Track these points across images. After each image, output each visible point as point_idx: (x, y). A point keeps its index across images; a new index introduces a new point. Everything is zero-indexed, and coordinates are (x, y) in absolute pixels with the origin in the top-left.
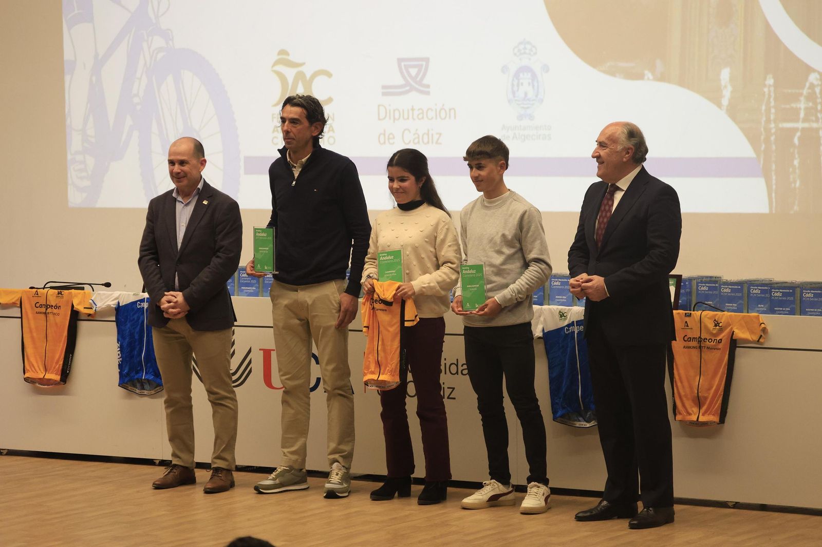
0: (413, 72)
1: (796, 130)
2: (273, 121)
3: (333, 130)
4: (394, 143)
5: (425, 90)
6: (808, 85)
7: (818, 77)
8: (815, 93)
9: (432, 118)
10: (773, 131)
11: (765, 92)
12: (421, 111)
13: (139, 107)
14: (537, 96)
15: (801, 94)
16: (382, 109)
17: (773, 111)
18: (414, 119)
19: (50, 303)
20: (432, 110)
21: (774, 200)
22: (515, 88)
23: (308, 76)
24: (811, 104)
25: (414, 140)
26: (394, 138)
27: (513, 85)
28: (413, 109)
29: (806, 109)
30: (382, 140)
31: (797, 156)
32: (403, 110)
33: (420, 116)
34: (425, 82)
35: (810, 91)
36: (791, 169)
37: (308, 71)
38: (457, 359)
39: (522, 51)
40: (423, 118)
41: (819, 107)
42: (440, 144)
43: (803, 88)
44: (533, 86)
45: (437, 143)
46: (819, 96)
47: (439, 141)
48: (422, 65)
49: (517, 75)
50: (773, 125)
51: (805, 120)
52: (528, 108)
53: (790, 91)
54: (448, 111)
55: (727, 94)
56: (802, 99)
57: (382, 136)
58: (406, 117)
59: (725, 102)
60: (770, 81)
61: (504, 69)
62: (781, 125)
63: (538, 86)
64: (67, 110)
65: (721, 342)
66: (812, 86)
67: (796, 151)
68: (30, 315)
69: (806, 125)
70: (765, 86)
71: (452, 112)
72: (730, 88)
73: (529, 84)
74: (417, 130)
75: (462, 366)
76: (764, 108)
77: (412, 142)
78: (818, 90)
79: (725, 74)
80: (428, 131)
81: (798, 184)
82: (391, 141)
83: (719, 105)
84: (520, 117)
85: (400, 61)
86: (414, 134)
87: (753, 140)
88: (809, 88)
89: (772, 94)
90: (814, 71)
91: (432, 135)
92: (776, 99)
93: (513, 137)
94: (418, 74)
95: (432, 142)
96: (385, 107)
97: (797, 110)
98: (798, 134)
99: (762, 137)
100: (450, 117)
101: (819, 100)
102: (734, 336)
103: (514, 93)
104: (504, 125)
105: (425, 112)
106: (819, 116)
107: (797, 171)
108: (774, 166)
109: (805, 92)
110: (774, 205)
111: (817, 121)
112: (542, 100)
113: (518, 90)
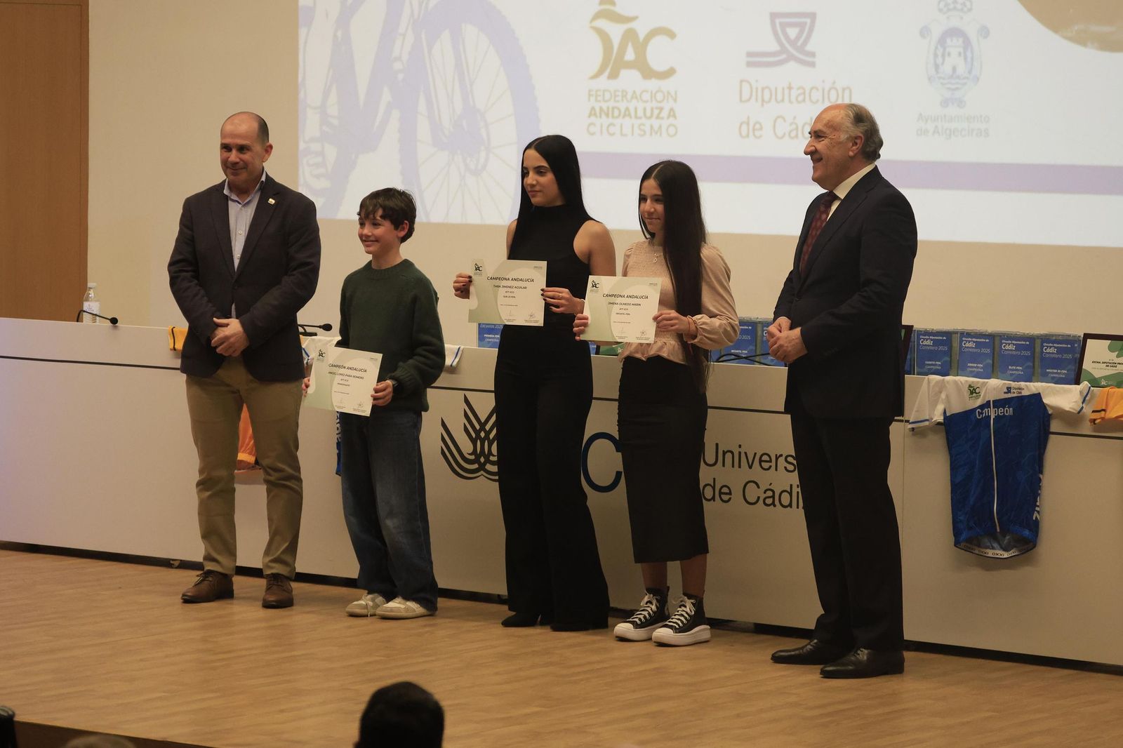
0: (793, 32)
2: (589, 100)
3: (675, 116)
4: (761, 136)
5: (808, 61)
9: (817, 101)
12: (800, 91)
13: (401, 76)
14: (970, 72)
16: (745, 86)
18: (790, 101)
20: (817, 89)
22: (939, 60)
23: (641, 37)
25: (789, 134)
26: (761, 129)
27: (936, 55)
28: (790, 88)
30: (744, 133)
32: (776, 89)
33: (800, 98)
34: (809, 48)
37: (642, 29)
39: (952, 6)
40: (804, 100)
44: (965, 59)
48: (806, 23)
49: (942, 41)
52: (957, 89)
54: (840, 92)
57: (744, 127)
58: (780, 98)
61: (925, 32)
63: (972, 59)
64: (300, 79)
71: (847, 93)
73: (960, 54)
74: (795, 118)
77: (787, 134)
82: (757, 133)
84: (945, 103)
85: (774, 16)
86: (791, 124)
93: (934, 132)
94: (798, 38)
96: (751, 85)
103: (937, 67)
104: (921, 114)
105: (807, 92)
112: (978, 79)
113: (943, 63)
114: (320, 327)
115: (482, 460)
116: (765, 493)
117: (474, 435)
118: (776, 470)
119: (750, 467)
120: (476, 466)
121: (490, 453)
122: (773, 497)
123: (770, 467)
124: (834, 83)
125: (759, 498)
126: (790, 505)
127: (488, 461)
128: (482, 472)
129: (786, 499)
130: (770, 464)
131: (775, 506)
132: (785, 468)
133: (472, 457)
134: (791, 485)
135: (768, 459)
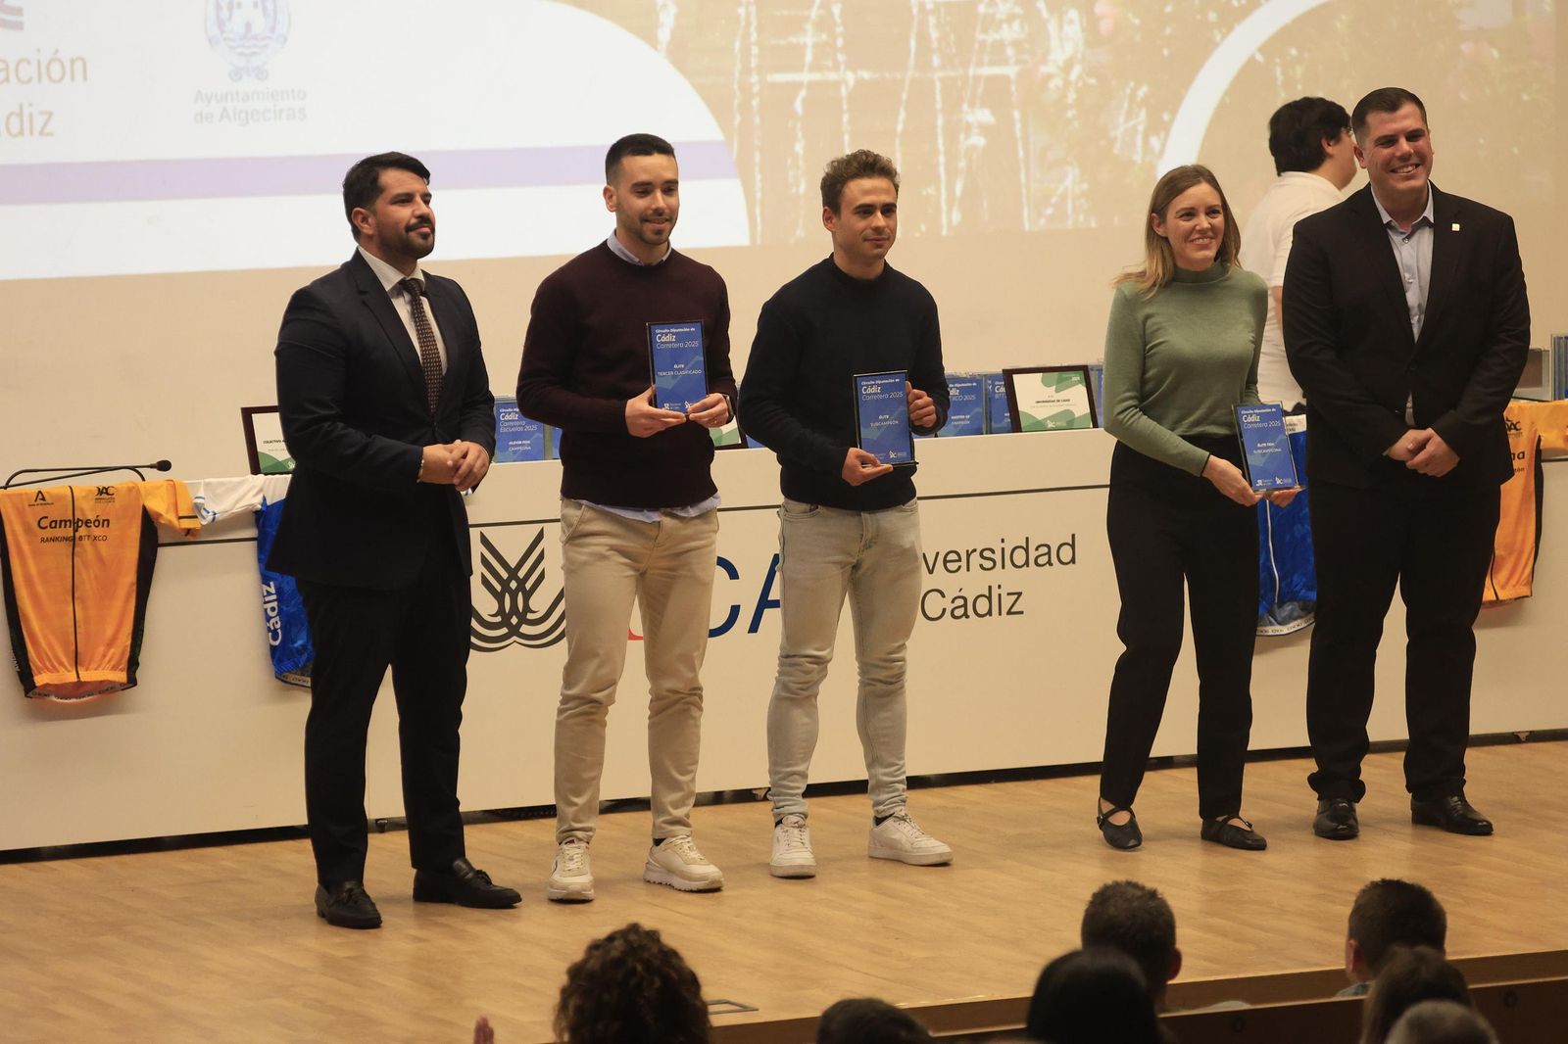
1: (798, 86)
5: (12, 21)
8: (832, 16)
9: (30, 80)
10: (756, 89)
11: (739, 16)
15: (806, 19)
17: (755, 50)
19: (83, 514)
20: (29, 62)
21: (759, 220)
22: (225, 13)
24: (824, 37)
29: (816, 46)
31: (800, 134)
35: (822, 12)
36: (789, 161)
38: (1027, 539)
41: (840, 42)
42: (51, 134)
43: (810, 8)
44: (265, 10)
45: (42, 133)
46: (839, 21)
47: (47, 131)
50: (754, 78)
51: (816, 67)
52: (255, 53)
53: (786, 13)
54: (67, 65)
55: (668, 20)
56: (809, 27)
59: (664, 35)
62: (770, 78)
65: (1523, 457)
66: (826, 3)
67: (799, 125)
68: (26, 548)
69: (816, 76)
70: (739, 3)
71: (79, 65)
72: (673, 10)
73: (255, 5)
75: (1037, 549)
76: (737, 45)
78: (836, 10)
80: (21, 106)
81: (803, 187)
83: (652, 40)
84: (237, 74)
87: (719, 108)
88: (820, 7)
89: (754, 20)
91: (31, 116)
92: (760, 29)
93: (222, 116)
95: (31, 132)
97: (799, 50)
98: (803, 93)
99: (736, 102)
100: (73, 78)
101: (839, 29)
102: (1542, 443)
103: (221, 24)
104: (199, 92)
105: (12, 67)
106: (841, 57)
107: (801, 163)
108: (757, 156)
109: (814, 13)
110: (759, 228)
111: (836, 67)
112: (286, 39)
113: (230, 19)
114: (151, 467)
115: (514, 620)
116: (953, 602)
117: (498, 588)
118: (968, 570)
119: (931, 572)
120: (505, 630)
121: (527, 609)
122: (965, 606)
123: (960, 567)
124: (57, 51)
125: (944, 610)
126: (990, 613)
127: (523, 620)
128: (515, 638)
129: (983, 606)
130: (958, 564)
131: (967, 617)
132: (981, 566)
133: (498, 619)
134: (990, 587)
135: (957, 558)
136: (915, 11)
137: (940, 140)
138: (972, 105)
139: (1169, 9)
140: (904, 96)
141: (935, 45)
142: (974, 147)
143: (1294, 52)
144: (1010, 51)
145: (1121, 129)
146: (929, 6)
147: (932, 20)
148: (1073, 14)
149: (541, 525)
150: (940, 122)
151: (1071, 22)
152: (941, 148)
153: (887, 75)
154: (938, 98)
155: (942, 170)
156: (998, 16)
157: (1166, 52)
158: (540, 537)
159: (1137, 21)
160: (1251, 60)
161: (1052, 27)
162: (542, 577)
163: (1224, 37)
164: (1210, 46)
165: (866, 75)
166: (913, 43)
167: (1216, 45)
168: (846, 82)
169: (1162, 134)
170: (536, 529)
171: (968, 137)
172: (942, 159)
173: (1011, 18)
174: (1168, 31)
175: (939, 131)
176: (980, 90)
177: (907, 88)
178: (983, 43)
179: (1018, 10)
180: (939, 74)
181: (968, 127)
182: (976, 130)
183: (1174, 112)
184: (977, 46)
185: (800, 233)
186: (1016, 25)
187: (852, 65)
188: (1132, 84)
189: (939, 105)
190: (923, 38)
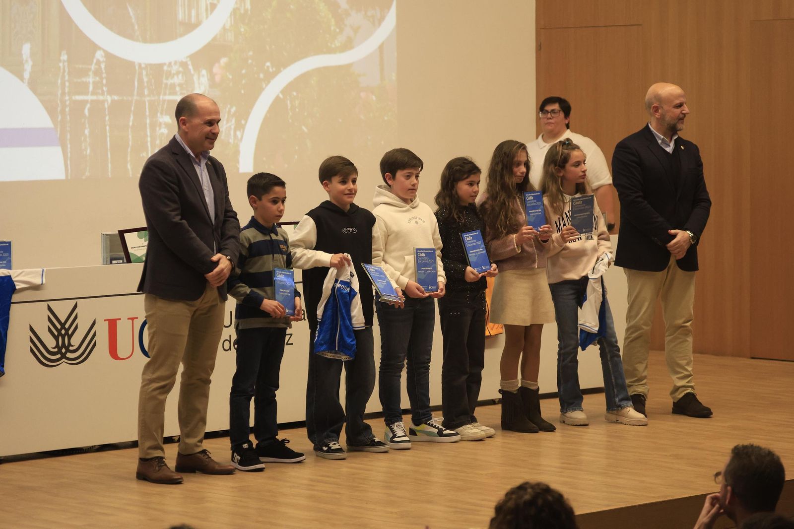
1: (86, 102)
6: (95, 61)
7: (103, 54)
8: (101, 69)
10: (68, 103)
11: (60, 67)
15: (90, 70)
17: (67, 84)
24: (98, 79)
29: (94, 83)
31: (87, 126)
35: (97, 67)
36: (83, 138)
41: (104, 81)
43: (91, 64)
46: (104, 71)
50: (67, 98)
51: (93, 93)
53: (80, 66)
55: (28, 67)
56: (91, 73)
59: (27, 75)
60: (64, 57)
62: (74, 98)
66: (98, 62)
67: (87, 122)
69: (94, 98)
70: (60, 61)
72: (30, 63)
76: (59, 81)
78: (103, 66)
79: (26, 49)
81: (88, 151)
83: (22, 78)
87: (51, 112)
88: (96, 64)
89: (67, 70)
90: (100, 48)
98: (88, 106)
99: (59, 109)
101: (104, 75)
106: (105, 89)
107: (88, 139)
108: (69, 137)
109: (93, 67)
110: (69, 171)
111: (103, 94)
136: (137, 68)
137: (148, 130)
138: (162, 114)
139: (244, 71)
140: (133, 109)
141: (146, 84)
142: (163, 134)
143: (295, 94)
144: (178, 89)
145: (225, 127)
146: (143, 66)
147: (144, 73)
148: (204, 72)
149: (76, 300)
150: (148, 121)
151: (203, 76)
152: (149, 134)
153: (125, 98)
154: (147, 110)
155: (149, 144)
156: (172, 72)
157: (243, 92)
158: (75, 306)
159: (231, 77)
160: (277, 98)
161: (195, 78)
162: (76, 328)
163: (267, 85)
164: (261, 90)
165: (116, 98)
166: (136, 83)
167: (263, 89)
168: (107, 101)
169: (242, 130)
170: (74, 302)
171: (160, 129)
172: (149, 139)
173: (178, 73)
174: (244, 82)
175: (148, 126)
176: (165, 106)
177: (133, 105)
178: (166, 84)
179: (181, 69)
180: (147, 99)
181: (160, 124)
182: (163, 126)
183: (246, 120)
184: (163, 86)
185: (87, 174)
186: (180, 76)
187: (110, 93)
188: (229, 106)
189: (147, 113)
190: (141, 81)
